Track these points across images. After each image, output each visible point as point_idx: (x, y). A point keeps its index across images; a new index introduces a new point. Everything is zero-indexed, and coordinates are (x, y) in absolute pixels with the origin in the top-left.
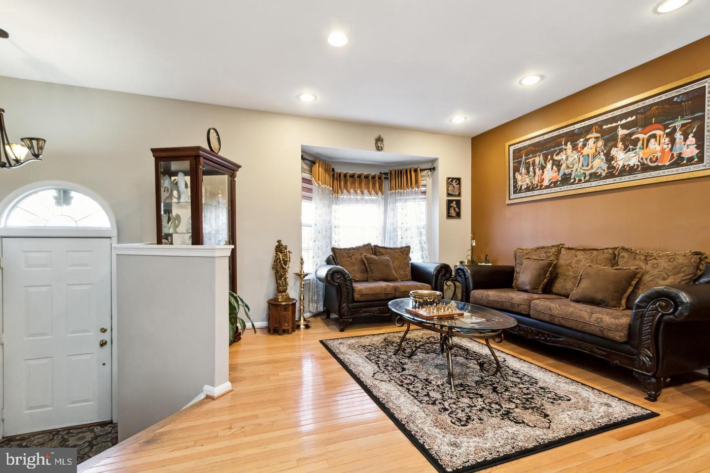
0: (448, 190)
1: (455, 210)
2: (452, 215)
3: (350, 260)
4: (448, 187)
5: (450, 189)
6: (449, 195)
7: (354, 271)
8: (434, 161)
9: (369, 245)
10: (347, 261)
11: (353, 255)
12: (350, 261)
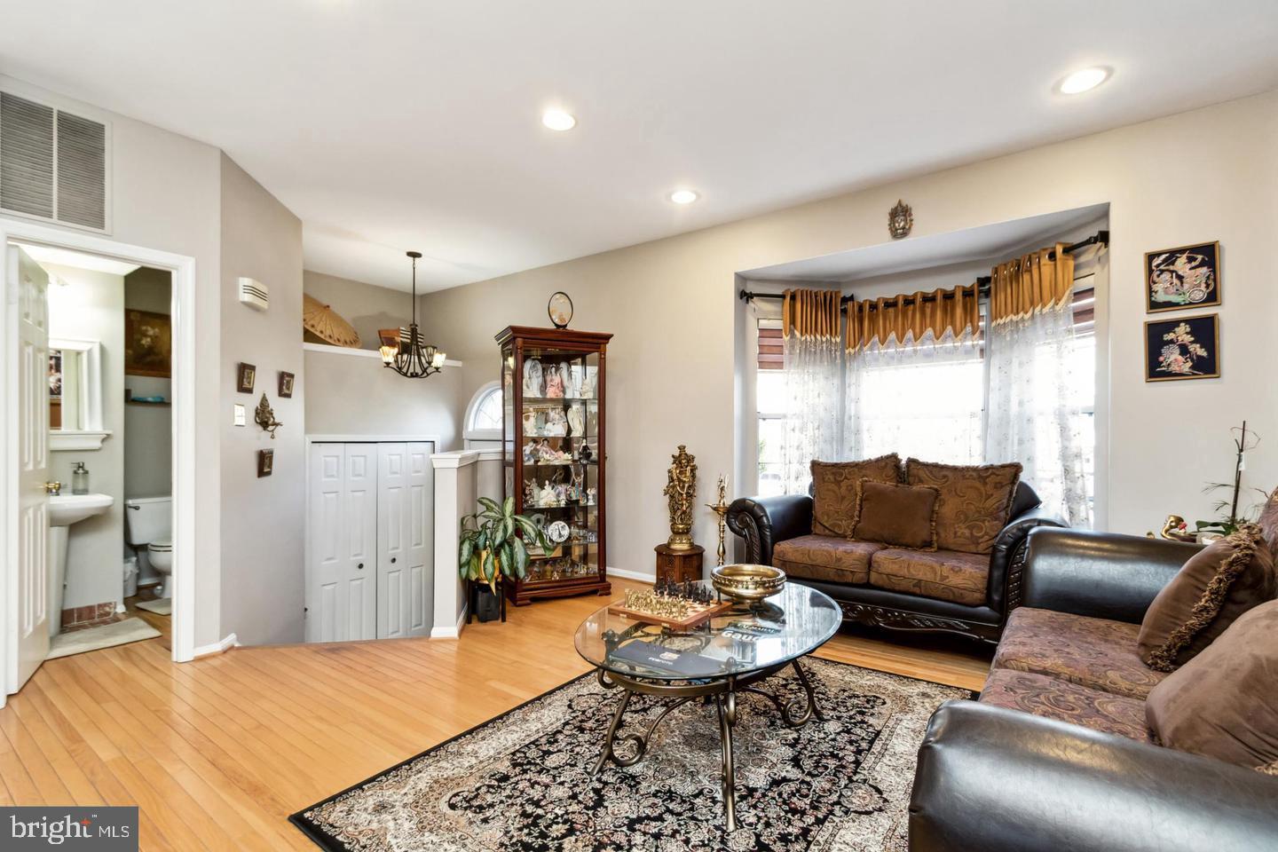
0: (1150, 292)
1: (1184, 350)
2: (1175, 368)
3: (836, 488)
4: (1150, 283)
5: (1158, 287)
6: (1154, 306)
7: (837, 512)
8: (1103, 212)
9: (894, 457)
10: (828, 490)
11: (846, 478)
12: (834, 492)
